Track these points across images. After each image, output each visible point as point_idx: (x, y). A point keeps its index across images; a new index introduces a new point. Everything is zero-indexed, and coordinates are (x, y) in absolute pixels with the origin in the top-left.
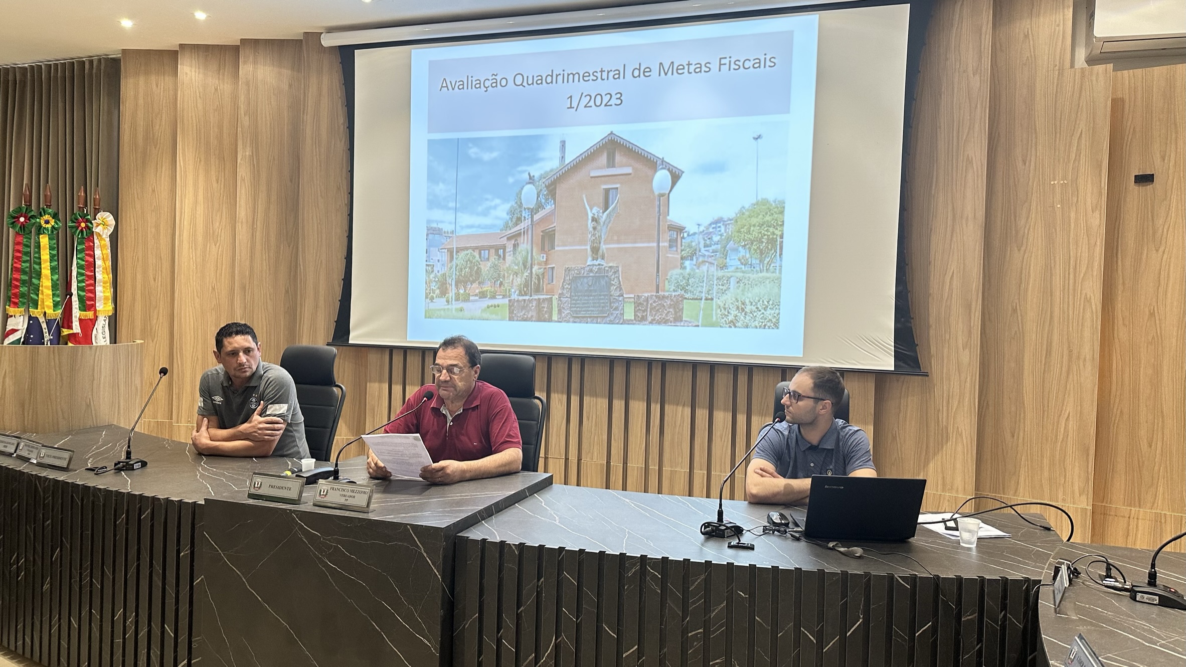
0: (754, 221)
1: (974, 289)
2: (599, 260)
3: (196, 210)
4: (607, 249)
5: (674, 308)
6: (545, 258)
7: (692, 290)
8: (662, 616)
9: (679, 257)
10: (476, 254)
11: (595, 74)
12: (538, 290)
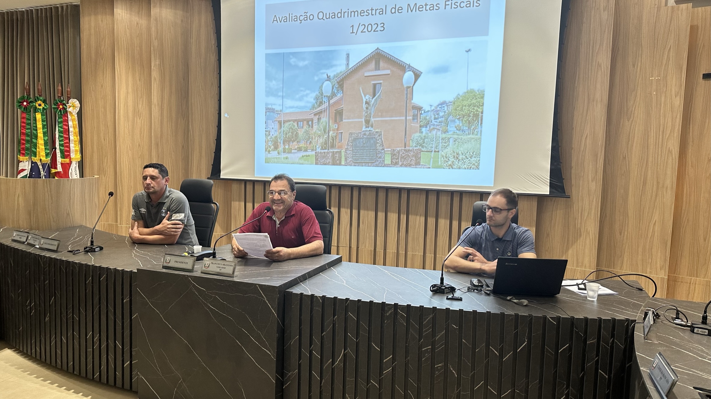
0: (465, 103)
1: (600, 145)
2: (370, 128)
3: (127, 97)
4: (374, 121)
5: (415, 157)
6: (337, 126)
7: (427, 146)
8: (407, 339)
9: (418, 125)
10: (295, 124)
11: (368, 11)
12: (333, 146)
